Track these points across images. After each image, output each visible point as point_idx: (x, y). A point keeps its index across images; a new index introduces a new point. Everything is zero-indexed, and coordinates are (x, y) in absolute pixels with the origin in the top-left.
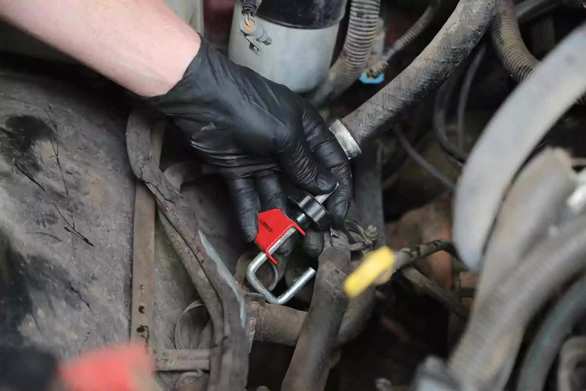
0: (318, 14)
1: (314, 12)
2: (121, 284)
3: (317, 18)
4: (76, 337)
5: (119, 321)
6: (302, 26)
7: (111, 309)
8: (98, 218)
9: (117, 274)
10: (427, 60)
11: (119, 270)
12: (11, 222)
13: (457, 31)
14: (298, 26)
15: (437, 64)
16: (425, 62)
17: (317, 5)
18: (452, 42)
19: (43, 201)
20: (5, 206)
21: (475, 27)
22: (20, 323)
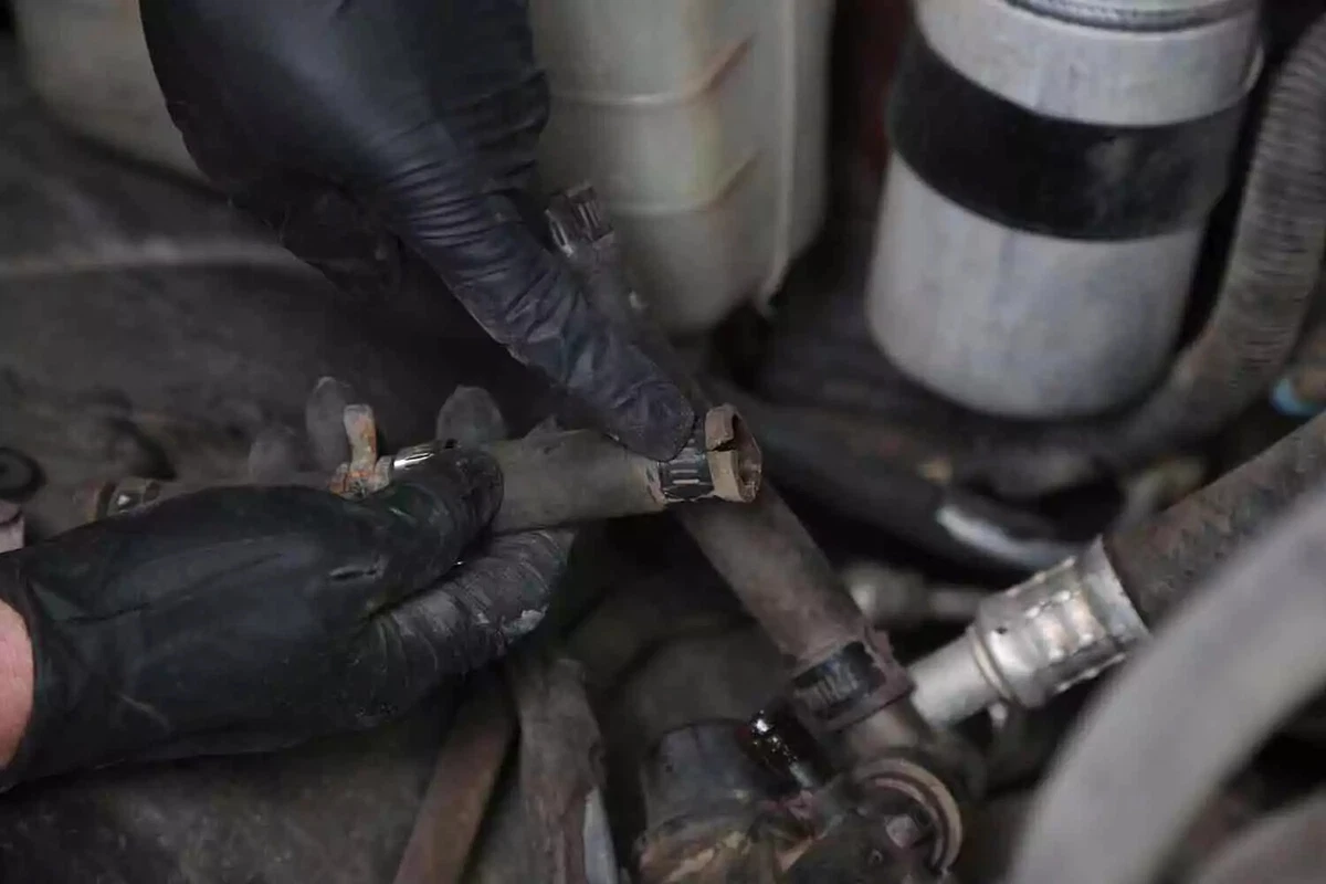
0: (1102, 200)
1: (1087, 193)
3: (1102, 212)
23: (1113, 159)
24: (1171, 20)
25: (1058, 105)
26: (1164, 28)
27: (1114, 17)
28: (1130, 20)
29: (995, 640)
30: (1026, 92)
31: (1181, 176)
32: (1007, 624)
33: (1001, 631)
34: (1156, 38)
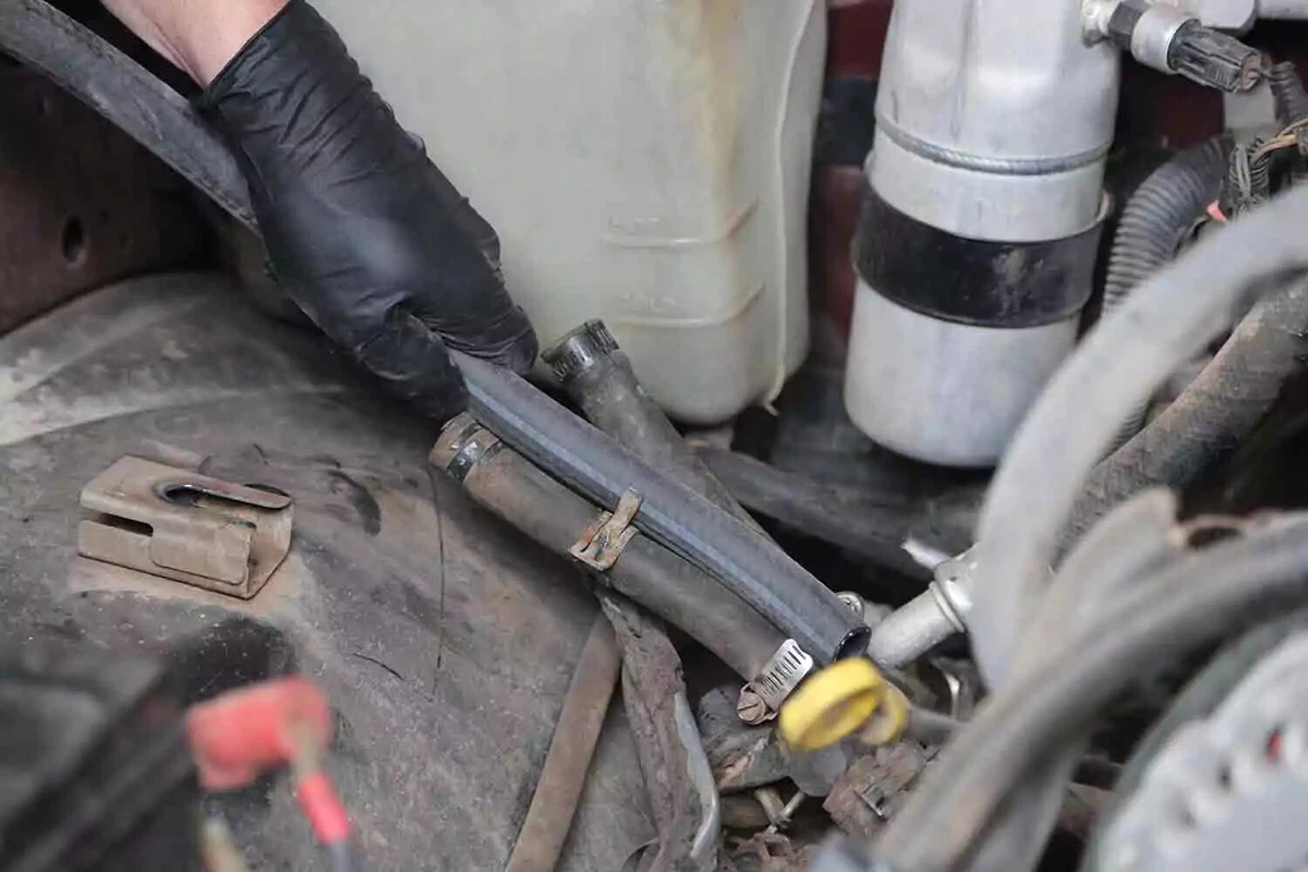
0: (1005, 297)
1: (995, 292)
2: (515, 786)
3: (1006, 305)
4: (383, 841)
5: (488, 843)
6: (971, 320)
7: (477, 820)
8: (496, 659)
9: (510, 765)
10: (1198, 394)
11: (516, 759)
12: (307, 625)
13: (1257, 335)
14: (965, 319)
15: (1218, 404)
16: (1194, 400)
17: (1003, 277)
18: (1247, 358)
19: (385, 606)
20: (303, 598)
21: (1295, 326)
22: (272, 788)
23: (1011, 265)
24: (1044, 166)
25: (971, 231)
26: (1040, 172)
27: (1006, 165)
28: (1016, 166)
29: (949, 586)
30: (949, 222)
31: (1059, 279)
32: (958, 574)
33: (953, 579)
34: (1035, 179)
